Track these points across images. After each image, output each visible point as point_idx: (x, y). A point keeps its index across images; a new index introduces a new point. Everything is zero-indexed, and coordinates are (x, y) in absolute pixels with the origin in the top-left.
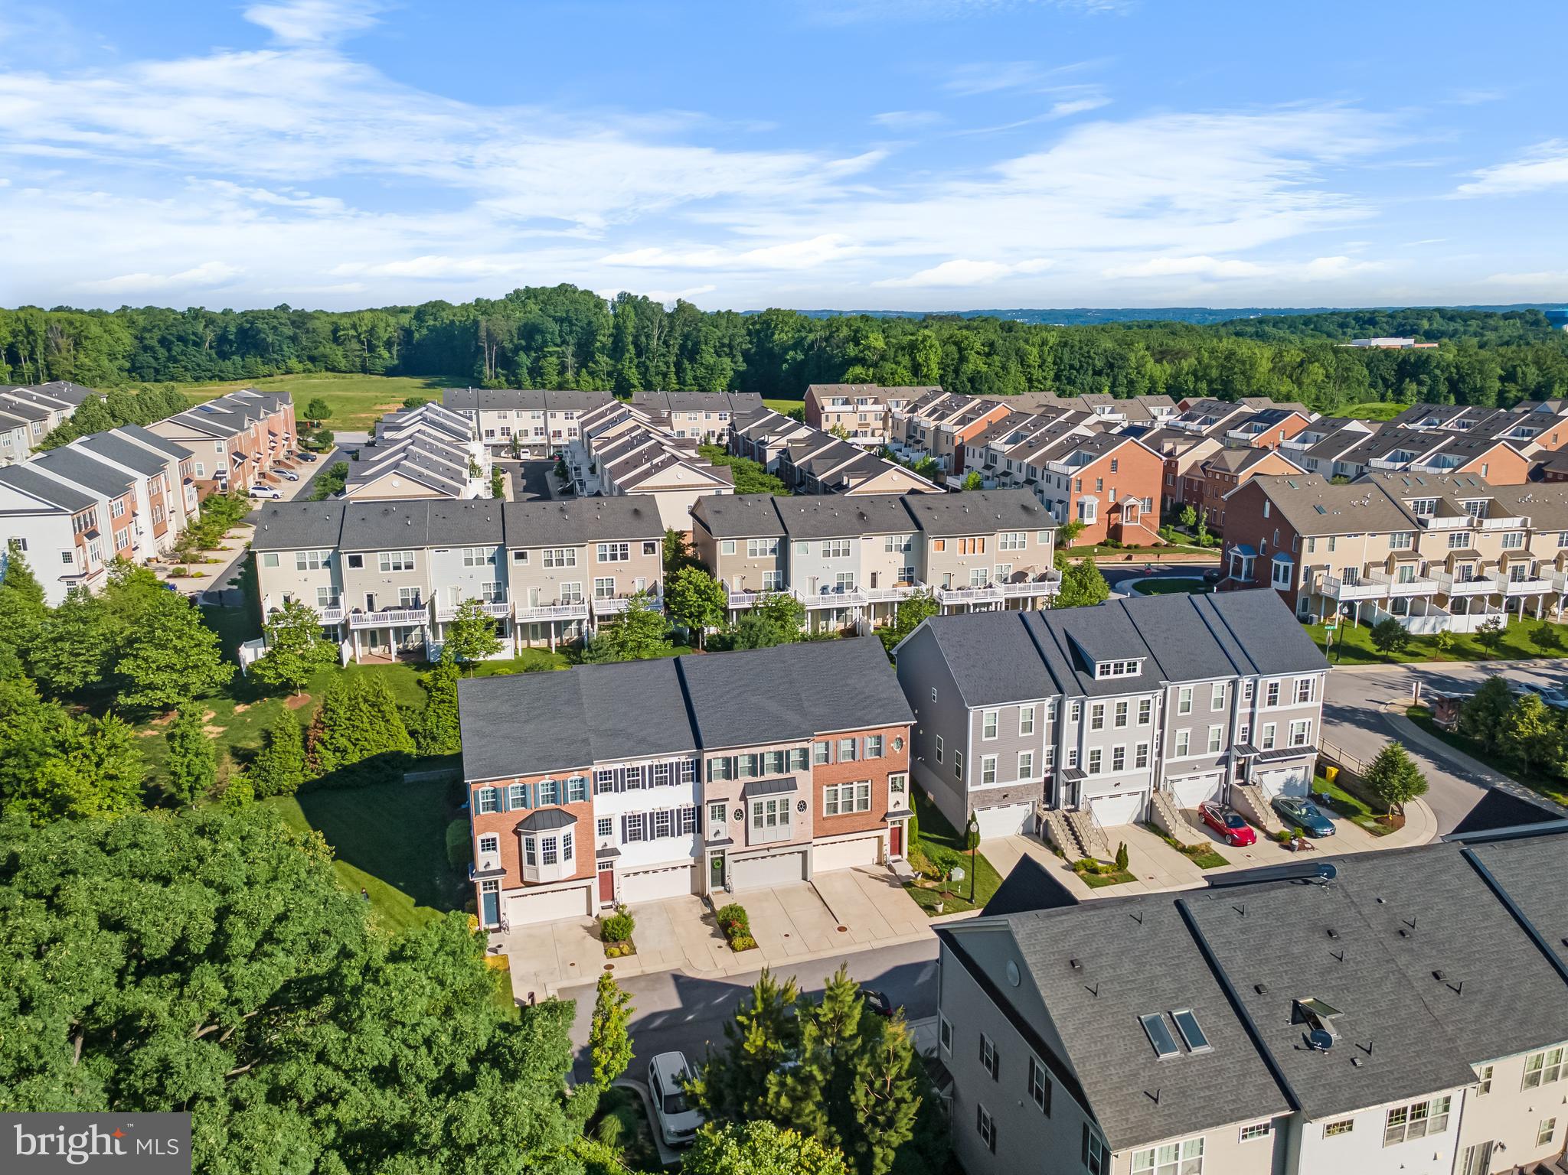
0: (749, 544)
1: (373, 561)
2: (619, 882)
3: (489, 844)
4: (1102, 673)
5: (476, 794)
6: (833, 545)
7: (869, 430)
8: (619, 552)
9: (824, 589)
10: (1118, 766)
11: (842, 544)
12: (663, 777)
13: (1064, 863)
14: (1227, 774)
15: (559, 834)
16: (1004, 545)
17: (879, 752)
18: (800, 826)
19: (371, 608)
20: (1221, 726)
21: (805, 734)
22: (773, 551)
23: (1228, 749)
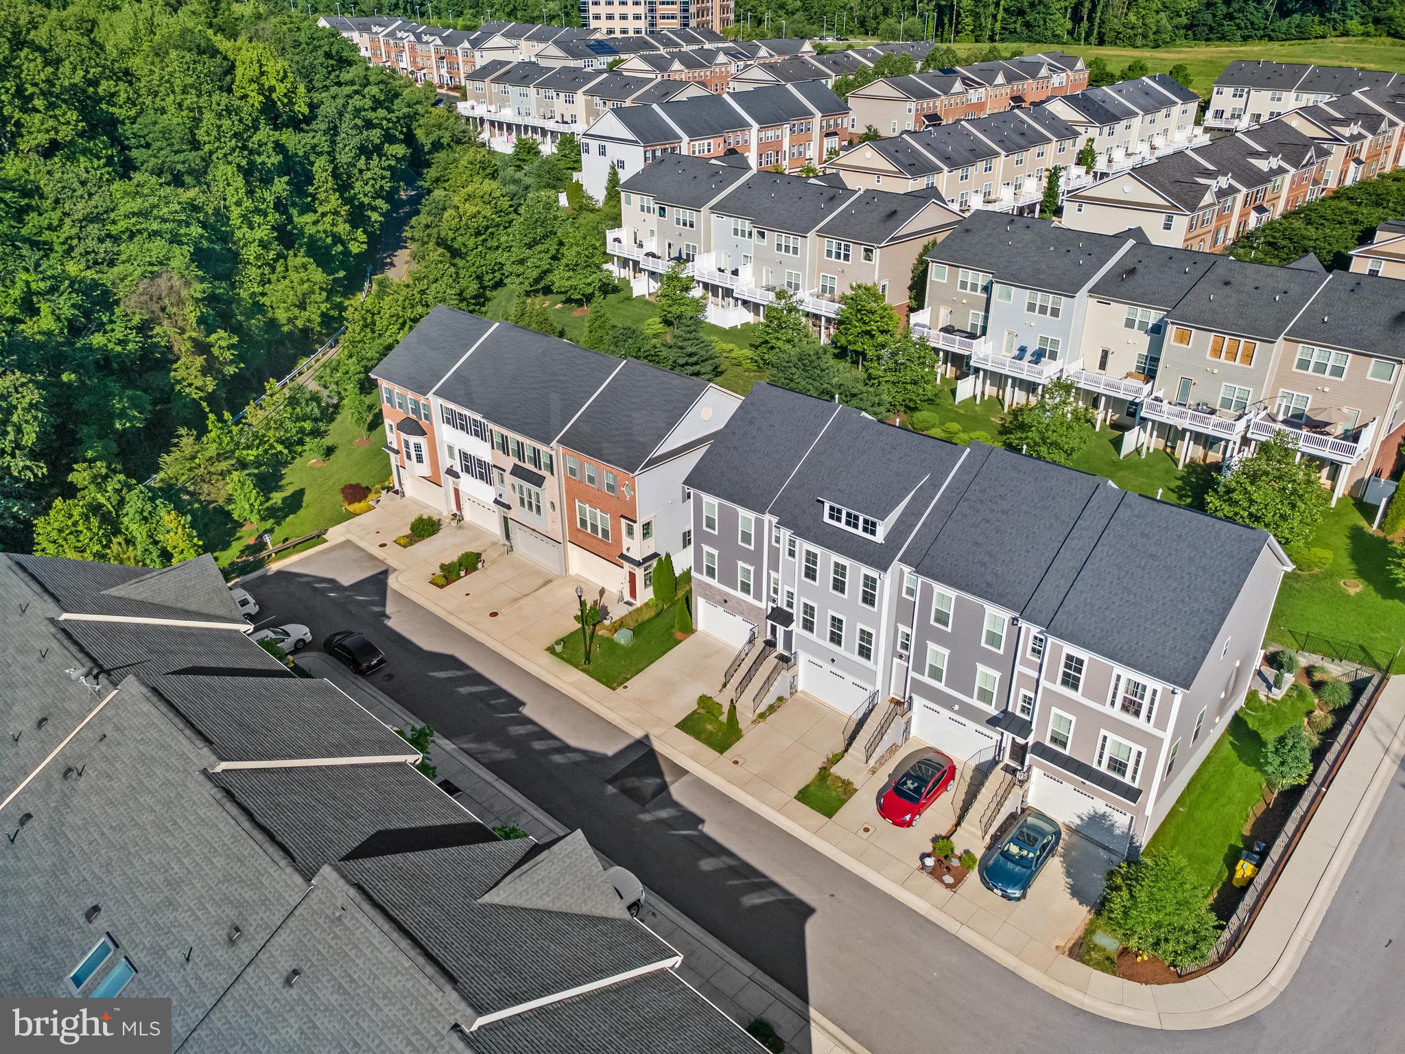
0: (961, 274)
1: (672, 213)
2: (463, 500)
3: (391, 428)
5: (381, 388)
6: (1039, 298)
8: (842, 252)
9: (1021, 352)
10: (836, 639)
11: (1050, 300)
14: (1000, 743)
16: (1304, 364)
17: (613, 490)
18: (552, 523)
19: (670, 256)
21: (548, 441)
22: (985, 289)
23: (1003, 711)
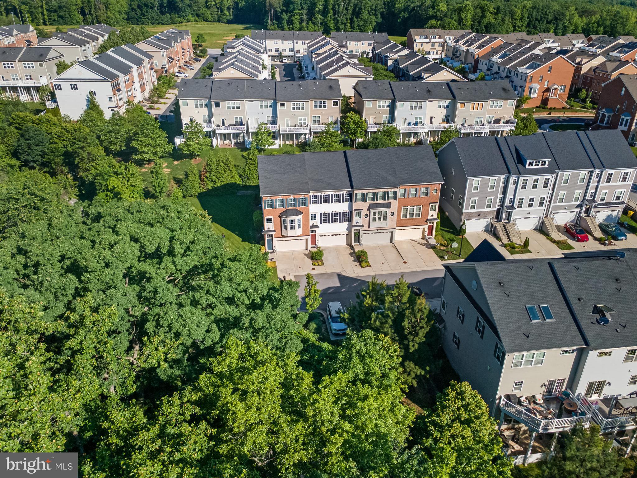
0: (378, 103)
1: (224, 105)
2: (318, 238)
3: (270, 221)
4: (529, 165)
5: (265, 201)
6: (415, 104)
7: (435, 51)
8: (322, 105)
9: (409, 124)
10: (531, 205)
11: (419, 104)
12: (337, 199)
13: (501, 243)
14: (580, 212)
15: (296, 218)
16: (492, 106)
17: (426, 194)
18: (391, 222)
19: (224, 125)
20: (581, 191)
21: (396, 185)
22: (388, 106)
23: (583, 201)
